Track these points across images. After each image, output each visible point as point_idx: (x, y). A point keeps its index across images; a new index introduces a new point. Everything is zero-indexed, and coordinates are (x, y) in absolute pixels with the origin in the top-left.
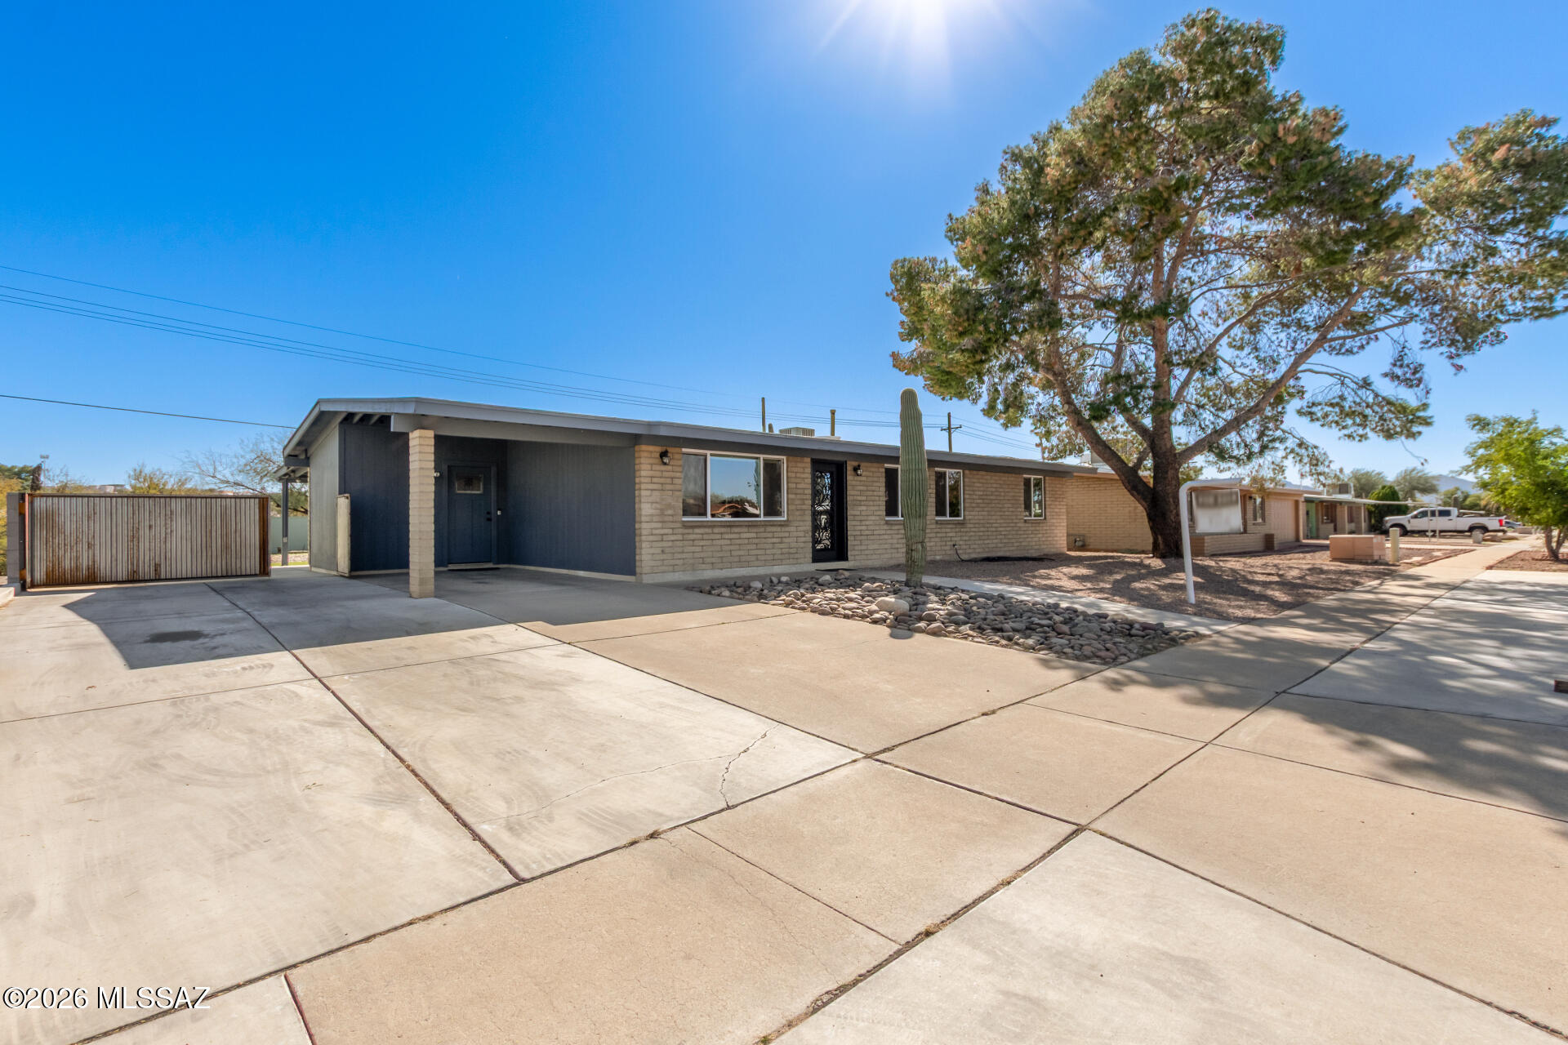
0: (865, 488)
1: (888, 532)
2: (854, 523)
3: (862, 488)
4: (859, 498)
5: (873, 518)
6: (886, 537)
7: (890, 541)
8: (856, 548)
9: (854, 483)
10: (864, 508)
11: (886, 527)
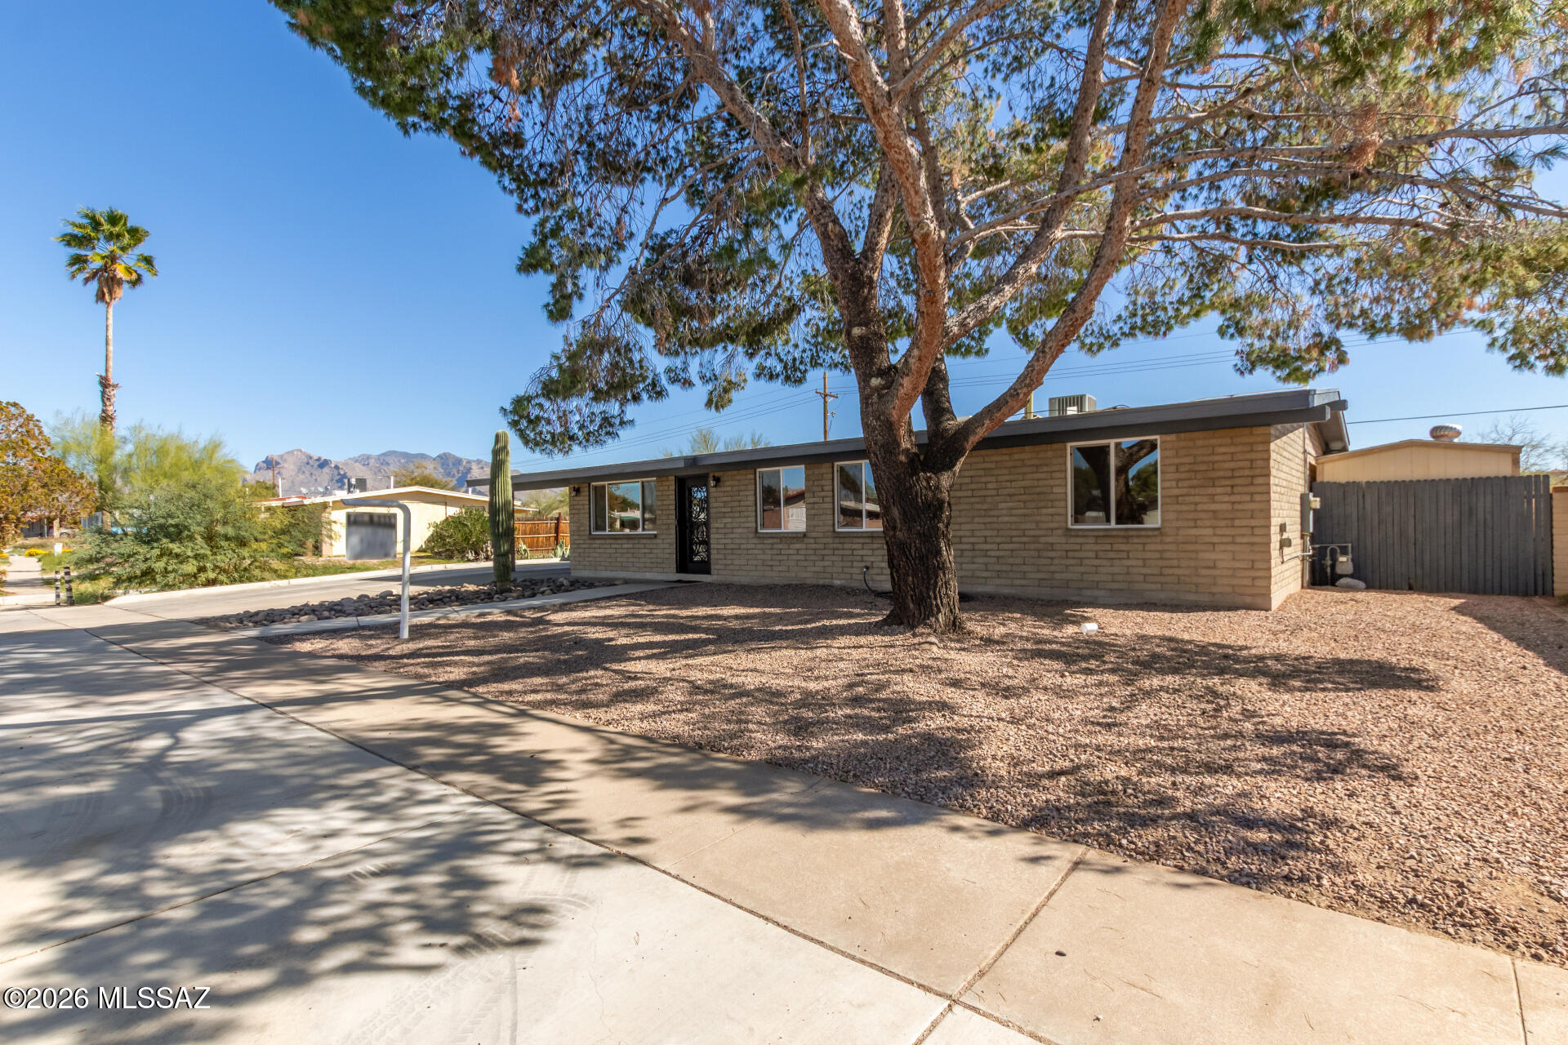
0: (729, 499)
1: (760, 546)
2: (717, 536)
3: (725, 499)
4: (723, 510)
5: (740, 530)
6: (756, 551)
7: (762, 557)
8: (720, 562)
9: (716, 494)
10: (729, 520)
11: (755, 541)
